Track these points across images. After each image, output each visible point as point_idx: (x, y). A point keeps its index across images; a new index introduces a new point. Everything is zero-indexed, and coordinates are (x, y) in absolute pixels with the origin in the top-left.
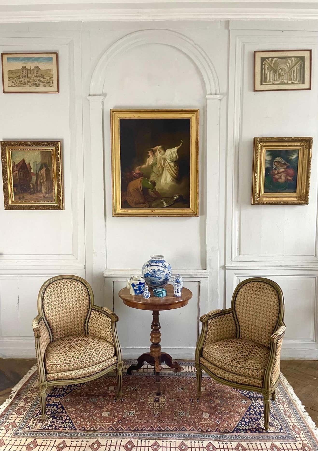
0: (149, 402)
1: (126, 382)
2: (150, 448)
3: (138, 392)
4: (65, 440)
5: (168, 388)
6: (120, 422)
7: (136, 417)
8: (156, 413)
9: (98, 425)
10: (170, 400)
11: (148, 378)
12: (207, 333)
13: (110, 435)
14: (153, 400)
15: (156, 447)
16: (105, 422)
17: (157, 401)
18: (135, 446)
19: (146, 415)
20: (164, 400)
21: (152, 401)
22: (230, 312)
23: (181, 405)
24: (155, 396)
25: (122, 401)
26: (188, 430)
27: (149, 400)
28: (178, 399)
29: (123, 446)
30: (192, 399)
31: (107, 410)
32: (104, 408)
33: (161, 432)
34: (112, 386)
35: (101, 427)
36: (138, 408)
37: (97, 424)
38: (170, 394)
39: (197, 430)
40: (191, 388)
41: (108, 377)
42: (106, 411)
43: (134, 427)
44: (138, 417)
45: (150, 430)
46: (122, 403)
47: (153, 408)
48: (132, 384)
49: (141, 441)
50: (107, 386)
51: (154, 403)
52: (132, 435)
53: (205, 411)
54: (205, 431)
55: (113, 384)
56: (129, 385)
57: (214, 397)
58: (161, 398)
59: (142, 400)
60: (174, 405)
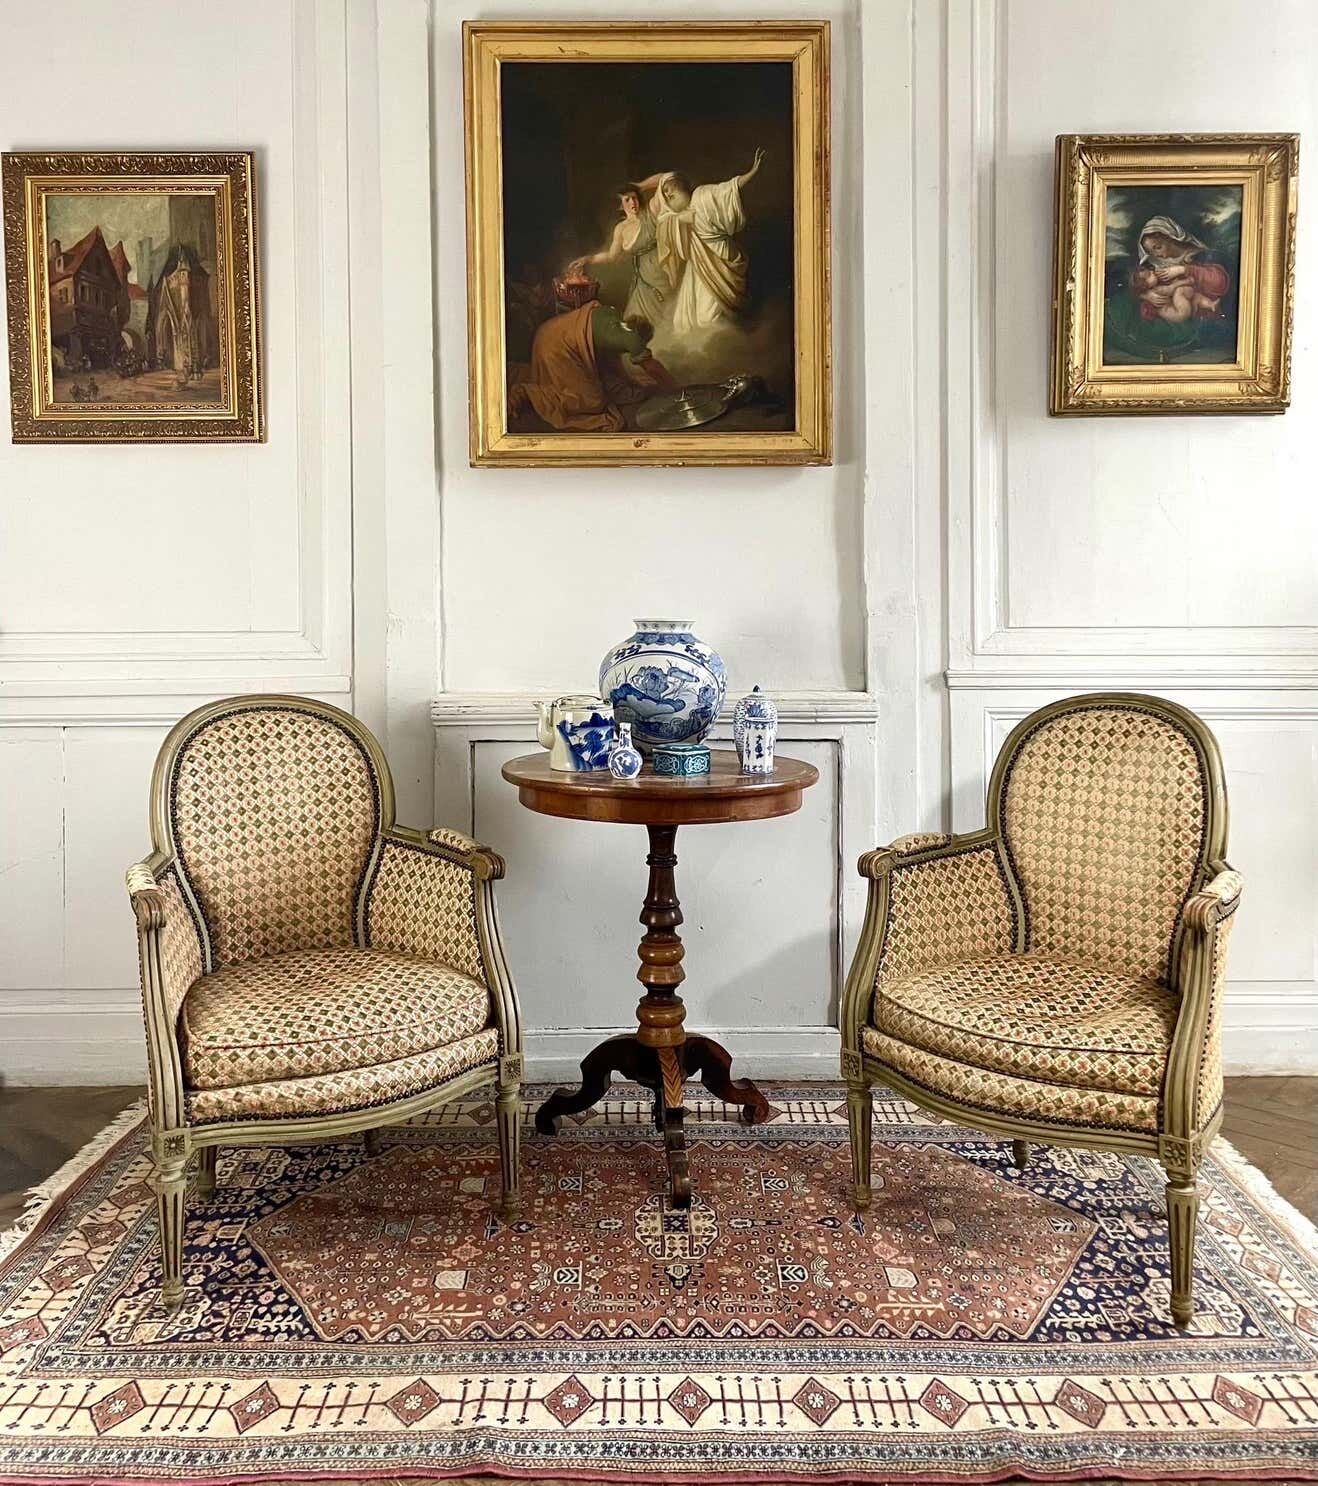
0: (645, 1234)
1: (534, 1162)
2: (665, 1405)
3: (590, 1196)
4: (270, 1381)
5: (720, 1178)
6: (519, 1307)
7: (591, 1289)
8: (678, 1271)
9: (422, 1323)
10: (737, 1223)
11: (627, 1148)
12: (888, 926)
13: (478, 1358)
14: (658, 1223)
15: (691, 1401)
16: (451, 1308)
17: (676, 1229)
18: (595, 1400)
19: (634, 1282)
20: (708, 1224)
21: (654, 1229)
22: (984, 843)
23: (787, 1242)
24: (666, 1212)
25: (521, 1231)
26: (828, 1333)
27: (642, 1224)
28: (768, 1218)
29: (542, 1400)
30: (832, 1219)
31: (455, 1263)
32: (444, 1258)
33: (707, 1343)
34: (473, 1175)
35: (436, 1327)
36: (594, 1257)
37: (415, 1316)
38: (731, 1202)
39: (868, 1334)
40: (821, 1180)
41: (454, 1145)
42: (453, 1268)
43: (584, 1327)
44: (596, 1288)
45: (659, 1337)
46: (522, 1238)
47: (663, 1255)
48: (560, 1168)
49: (623, 1380)
50: (449, 1177)
51: (666, 1237)
52: (578, 1356)
53: (894, 1261)
54: (904, 1336)
55: (477, 1172)
56: (546, 1172)
57: (926, 1210)
58: (692, 1217)
59: (610, 1224)
60: (753, 1242)
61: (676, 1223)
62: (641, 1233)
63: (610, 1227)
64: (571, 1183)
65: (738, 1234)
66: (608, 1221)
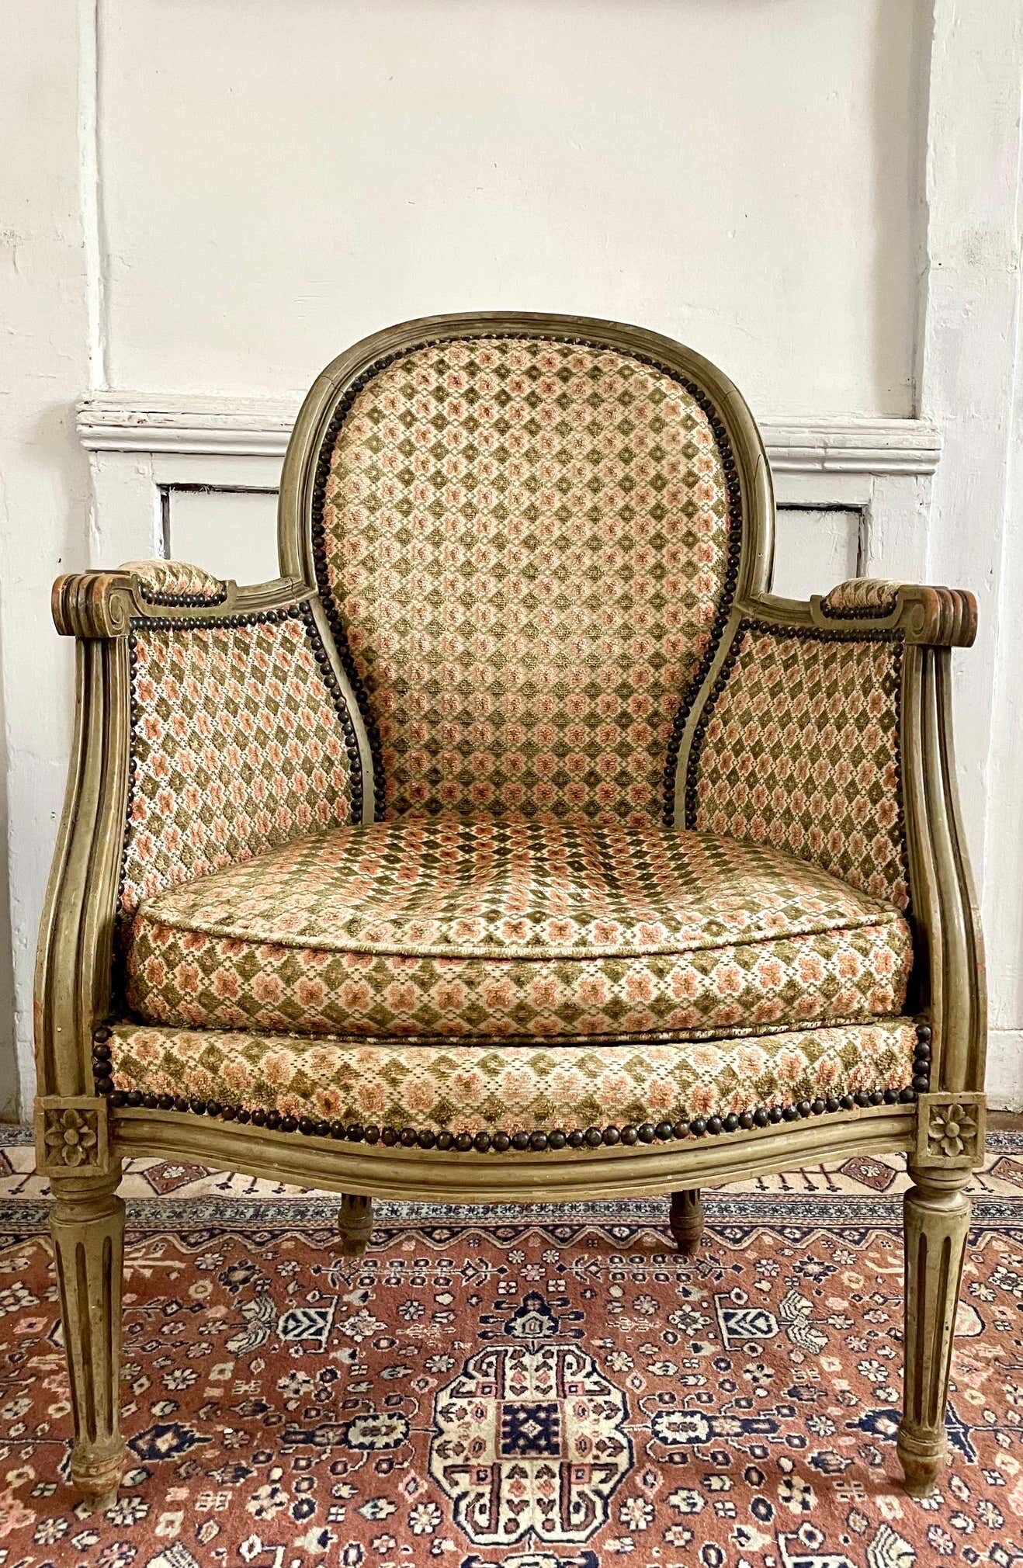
0: (454, 1460)
1: (239, 1275)
3: (343, 1355)
5: (631, 1310)
10: (672, 1426)
11: (440, 1241)
14: (487, 1429)
17: (532, 1444)
20: (606, 1429)
21: (479, 1446)
24: (510, 1396)
27: (452, 1430)
28: (743, 1414)
36: (316, 1532)
38: (656, 1369)
47: (492, 1528)
48: (291, 1288)
51: (506, 1469)
56: (256, 1295)
58: (569, 1410)
59: (375, 1431)
60: (715, 1483)
61: (532, 1429)
62: (447, 1457)
63: (375, 1439)
64: (306, 1322)
65: (677, 1458)
66: (371, 1423)
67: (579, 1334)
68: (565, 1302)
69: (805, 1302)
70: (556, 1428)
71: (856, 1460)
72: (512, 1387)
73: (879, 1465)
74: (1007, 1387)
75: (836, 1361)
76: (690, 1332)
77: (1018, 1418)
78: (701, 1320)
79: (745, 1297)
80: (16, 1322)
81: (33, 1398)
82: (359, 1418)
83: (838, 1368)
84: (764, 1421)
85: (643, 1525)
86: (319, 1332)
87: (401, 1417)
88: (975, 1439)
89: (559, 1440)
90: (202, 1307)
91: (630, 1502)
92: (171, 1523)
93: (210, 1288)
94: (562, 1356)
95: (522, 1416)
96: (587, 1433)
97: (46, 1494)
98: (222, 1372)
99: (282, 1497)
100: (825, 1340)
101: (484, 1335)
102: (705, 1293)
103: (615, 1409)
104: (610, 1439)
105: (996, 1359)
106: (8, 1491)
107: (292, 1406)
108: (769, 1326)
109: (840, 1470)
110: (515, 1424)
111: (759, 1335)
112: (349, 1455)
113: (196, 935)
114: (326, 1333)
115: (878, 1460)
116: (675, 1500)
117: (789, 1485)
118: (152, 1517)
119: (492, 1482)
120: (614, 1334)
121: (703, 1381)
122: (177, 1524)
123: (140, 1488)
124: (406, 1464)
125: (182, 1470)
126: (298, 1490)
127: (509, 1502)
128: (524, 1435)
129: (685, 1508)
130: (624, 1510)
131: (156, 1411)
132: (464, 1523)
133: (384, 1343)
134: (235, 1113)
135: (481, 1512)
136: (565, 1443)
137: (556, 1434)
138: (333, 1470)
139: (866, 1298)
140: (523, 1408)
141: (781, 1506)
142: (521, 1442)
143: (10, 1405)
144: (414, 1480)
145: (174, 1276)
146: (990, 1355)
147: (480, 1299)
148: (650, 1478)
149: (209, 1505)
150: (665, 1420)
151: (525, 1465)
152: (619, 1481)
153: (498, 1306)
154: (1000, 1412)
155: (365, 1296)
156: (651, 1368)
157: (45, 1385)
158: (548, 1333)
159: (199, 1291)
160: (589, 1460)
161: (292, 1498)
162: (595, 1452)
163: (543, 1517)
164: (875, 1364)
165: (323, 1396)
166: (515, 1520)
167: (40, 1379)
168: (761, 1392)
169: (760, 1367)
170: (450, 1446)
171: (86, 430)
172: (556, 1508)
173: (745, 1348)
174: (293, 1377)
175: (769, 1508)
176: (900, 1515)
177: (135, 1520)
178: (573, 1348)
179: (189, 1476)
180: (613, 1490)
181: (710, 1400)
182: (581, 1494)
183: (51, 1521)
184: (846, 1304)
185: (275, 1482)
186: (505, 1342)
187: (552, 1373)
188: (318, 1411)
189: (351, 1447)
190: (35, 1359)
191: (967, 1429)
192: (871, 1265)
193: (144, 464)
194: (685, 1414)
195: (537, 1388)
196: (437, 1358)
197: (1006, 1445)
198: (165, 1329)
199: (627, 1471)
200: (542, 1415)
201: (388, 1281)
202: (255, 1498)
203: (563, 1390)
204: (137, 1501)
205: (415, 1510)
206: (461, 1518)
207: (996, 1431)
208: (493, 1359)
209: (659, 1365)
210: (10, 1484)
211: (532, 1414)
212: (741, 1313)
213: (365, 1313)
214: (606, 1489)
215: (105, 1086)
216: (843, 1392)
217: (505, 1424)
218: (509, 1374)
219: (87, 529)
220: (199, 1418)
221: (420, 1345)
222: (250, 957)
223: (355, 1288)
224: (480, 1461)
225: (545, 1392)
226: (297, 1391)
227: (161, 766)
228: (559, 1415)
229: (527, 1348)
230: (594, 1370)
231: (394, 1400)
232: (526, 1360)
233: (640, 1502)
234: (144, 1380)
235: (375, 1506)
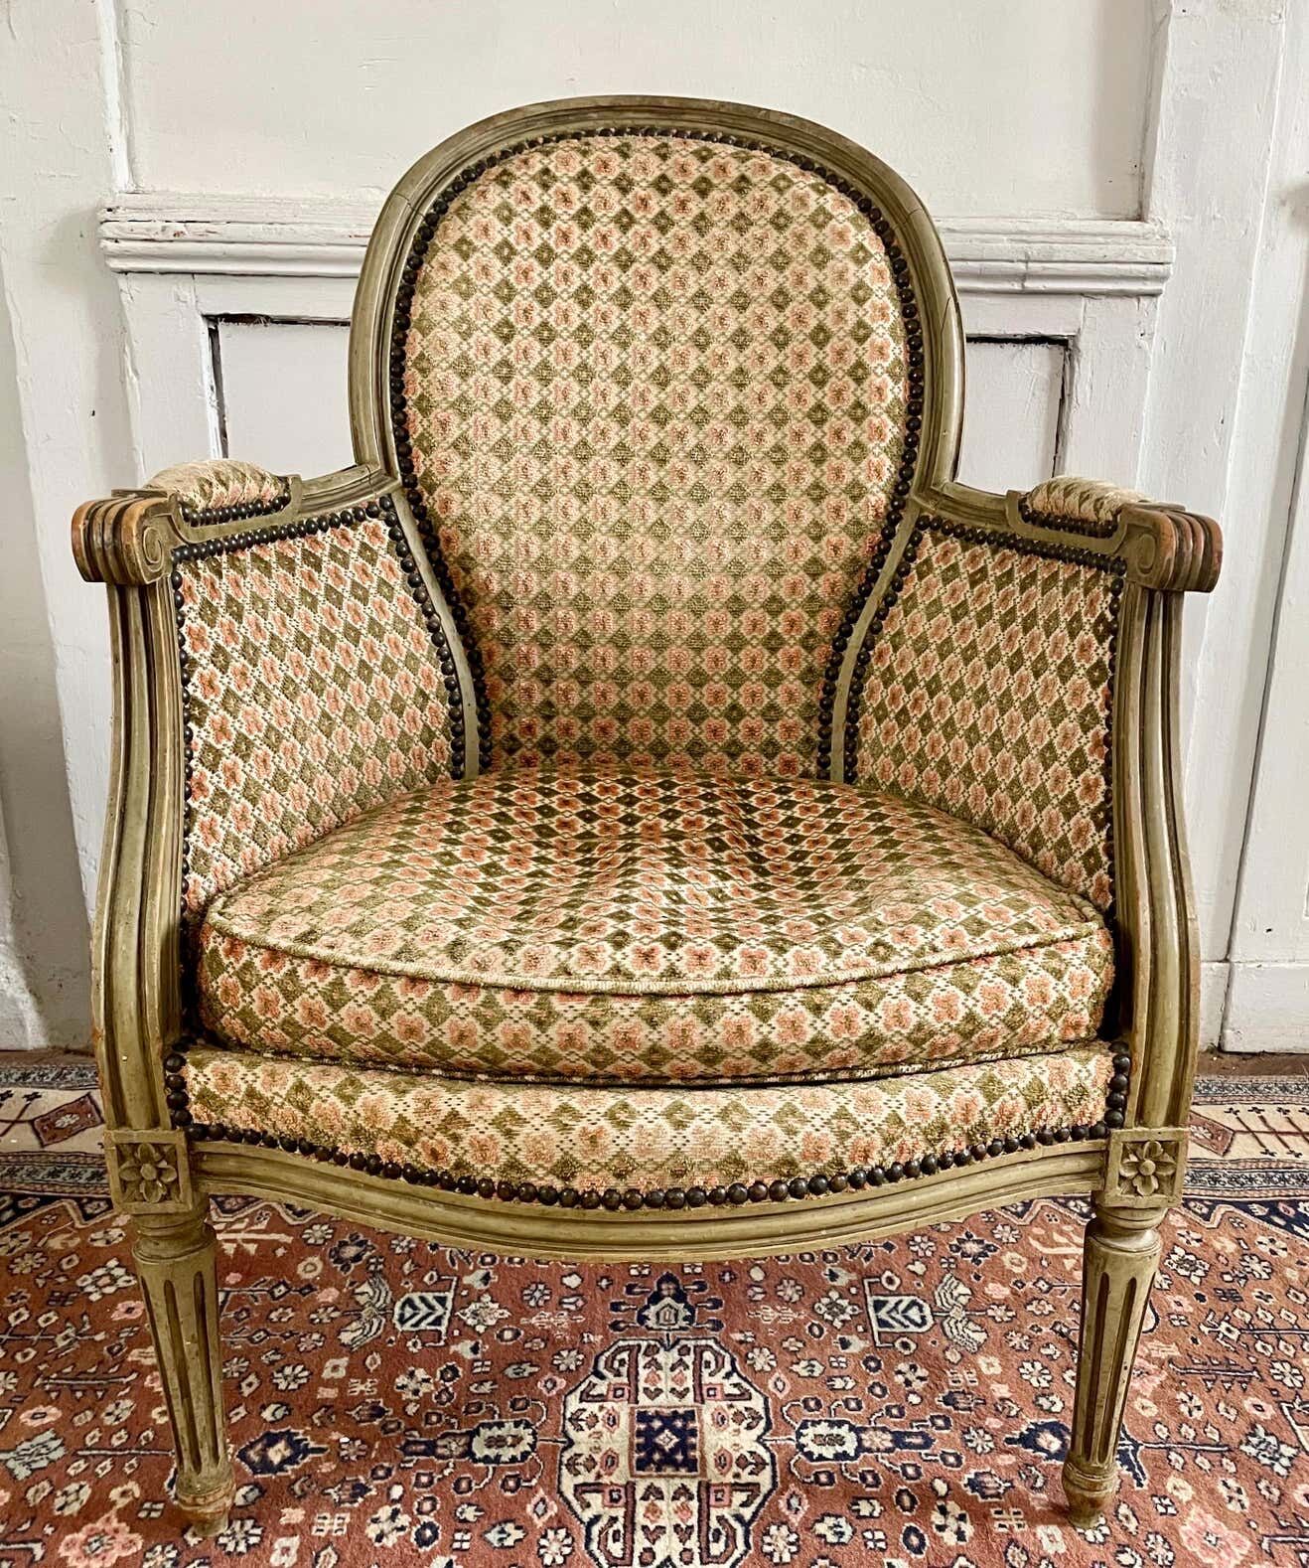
1: (351, 1251)
3: (464, 1348)
5: (773, 1297)
10: (820, 1440)
14: (619, 1440)
17: (668, 1459)
20: (747, 1441)
21: (611, 1461)
24: (643, 1399)
25: (266, 1465)
27: (583, 1441)
28: (891, 1423)
36: (440, 1562)
38: (800, 1369)
47: (626, 1559)
51: (640, 1489)
58: (707, 1417)
59: (499, 1442)
60: (865, 1508)
61: (667, 1440)
62: (577, 1473)
63: (501, 1451)
64: (424, 1310)
65: (823, 1478)
66: (496, 1432)
67: (717, 1326)
68: (702, 1287)
69: (962, 1289)
70: (693, 1440)
71: (1016, 1483)
72: (646, 1390)
73: (1040, 1489)
74: (1182, 1396)
75: (995, 1361)
76: (838, 1324)
77: (1192, 1433)
78: (849, 1310)
79: (897, 1281)
80: (113, 1308)
81: (135, 1400)
82: (483, 1425)
83: (997, 1370)
84: (916, 1434)
85: (786, 1558)
86: (438, 1321)
87: (528, 1425)
88: (1145, 1458)
89: (697, 1454)
90: (310, 1288)
91: (773, 1529)
92: (286, 1550)
93: (320, 1266)
94: (699, 1352)
95: (657, 1424)
96: (728, 1446)
97: (154, 1515)
98: (335, 1368)
99: (403, 1520)
100: (984, 1336)
101: (615, 1326)
102: (854, 1276)
103: (757, 1418)
104: (752, 1453)
105: (1171, 1361)
106: (112, 1513)
107: (411, 1409)
108: (923, 1318)
109: (998, 1495)
110: (649, 1434)
111: (913, 1328)
112: (472, 1470)
113: (275, 954)
114: (445, 1322)
115: (1039, 1484)
116: (821, 1528)
117: (943, 1511)
118: (267, 1543)
119: (626, 1505)
120: (755, 1326)
121: (851, 1384)
122: (293, 1551)
123: (252, 1508)
124: (534, 1482)
125: (296, 1487)
126: (420, 1512)
127: (644, 1528)
128: (660, 1449)
129: (832, 1538)
130: (767, 1539)
131: (267, 1415)
132: (597, 1553)
133: (508, 1335)
134: (331, 1155)
135: (615, 1540)
136: (703, 1458)
137: (693, 1447)
138: (457, 1488)
139: (1029, 1285)
140: (658, 1415)
141: (935, 1536)
142: (657, 1456)
143: (111, 1408)
144: (543, 1500)
145: (280, 1252)
146: (1163, 1356)
147: (611, 1282)
148: (794, 1502)
149: (326, 1529)
150: (810, 1432)
151: (660, 1483)
152: (761, 1505)
153: (630, 1289)
154: (1173, 1426)
155: (486, 1278)
156: (795, 1368)
157: (147, 1383)
158: (684, 1324)
159: (310, 1268)
160: (729, 1479)
161: (414, 1522)
162: (735, 1469)
163: (681, 1547)
164: (1038, 1366)
165: (444, 1397)
166: (650, 1550)
167: (142, 1376)
168: (914, 1399)
169: (913, 1368)
170: (581, 1460)
171: (111, 245)
172: (694, 1536)
173: (897, 1344)
174: (412, 1375)
175: (921, 1538)
176: (1062, 1550)
177: (249, 1547)
178: (711, 1343)
179: (304, 1495)
180: (755, 1514)
181: (860, 1408)
182: (720, 1519)
183: (159, 1548)
184: (1007, 1291)
185: (394, 1501)
186: (638, 1334)
187: (689, 1373)
188: (439, 1416)
189: (476, 1461)
190: (135, 1352)
191: (1136, 1446)
192: (1035, 1244)
193: (185, 289)
194: (832, 1424)
195: (673, 1390)
196: (565, 1353)
197: (1178, 1466)
198: (274, 1316)
199: (770, 1492)
200: (679, 1424)
201: (511, 1260)
202: (375, 1521)
203: (701, 1393)
204: (249, 1523)
205: (545, 1536)
206: (594, 1546)
207: (1169, 1449)
208: (625, 1355)
209: (803, 1364)
210: (114, 1503)
211: (668, 1421)
212: (893, 1300)
213: (487, 1298)
214: (747, 1513)
215: (182, 1119)
216: (1003, 1399)
217: (639, 1434)
218: (643, 1373)
219: (123, 374)
220: (312, 1424)
221: (547, 1337)
222: (338, 984)
223: (476, 1268)
224: (613, 1479)
225: (682, 1395)
226: (416, 1392)
227: (222, 730)
228: (697, 1424)
229: (661, 1342)
230: (734, 1369)
231: (521, 1404)
232: (661, 1357)
233: (784, 1530)
234: (252, 1378)
235: (502, 1531)
